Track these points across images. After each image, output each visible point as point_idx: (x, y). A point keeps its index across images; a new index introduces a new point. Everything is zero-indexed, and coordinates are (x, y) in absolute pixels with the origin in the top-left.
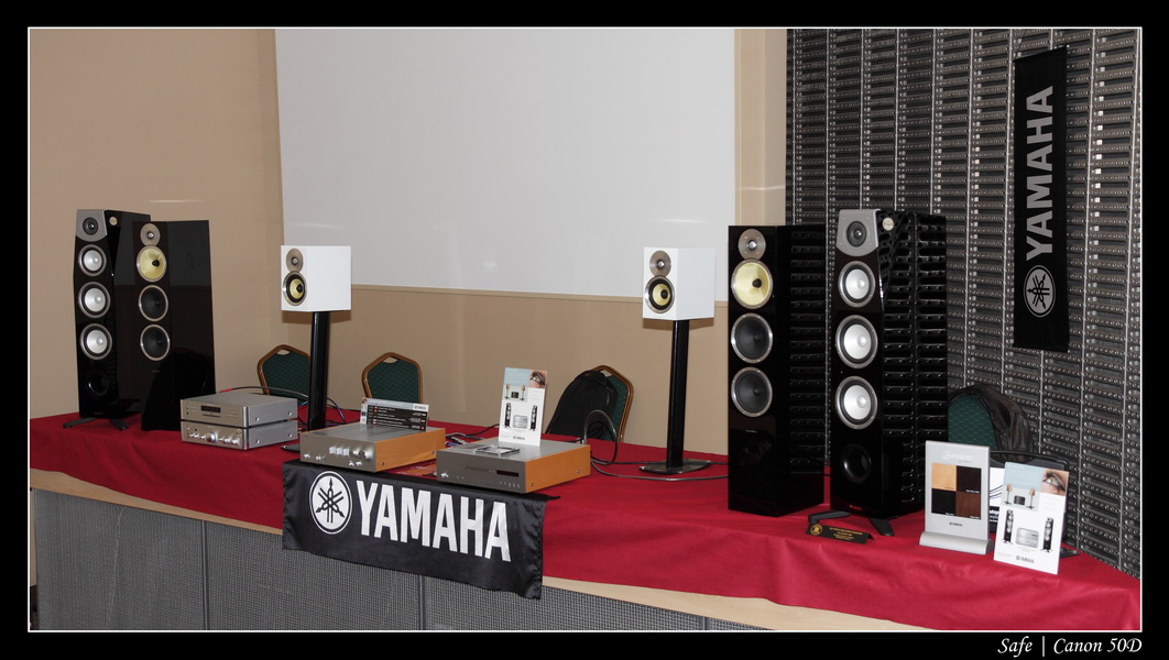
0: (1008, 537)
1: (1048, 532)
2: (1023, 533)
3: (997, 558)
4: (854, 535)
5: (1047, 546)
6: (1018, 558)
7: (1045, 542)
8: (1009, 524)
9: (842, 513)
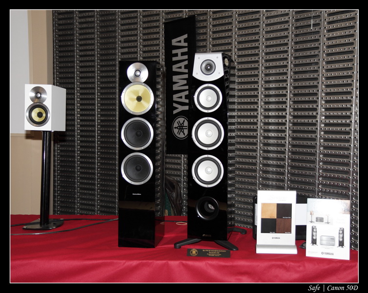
0: (314, 242)
1: (341, 236)
2: (324, 238)
3: (308, 254)
4: (220, 253)
5: (341, 244)
6: (322, 253)
7: (340, 242)
8: (314, 234)
9: (196, 240)
